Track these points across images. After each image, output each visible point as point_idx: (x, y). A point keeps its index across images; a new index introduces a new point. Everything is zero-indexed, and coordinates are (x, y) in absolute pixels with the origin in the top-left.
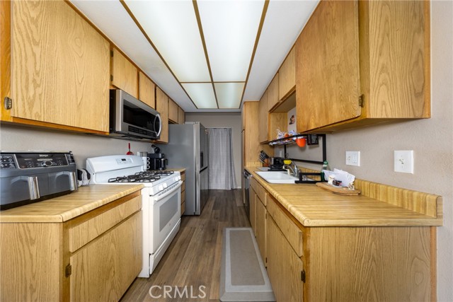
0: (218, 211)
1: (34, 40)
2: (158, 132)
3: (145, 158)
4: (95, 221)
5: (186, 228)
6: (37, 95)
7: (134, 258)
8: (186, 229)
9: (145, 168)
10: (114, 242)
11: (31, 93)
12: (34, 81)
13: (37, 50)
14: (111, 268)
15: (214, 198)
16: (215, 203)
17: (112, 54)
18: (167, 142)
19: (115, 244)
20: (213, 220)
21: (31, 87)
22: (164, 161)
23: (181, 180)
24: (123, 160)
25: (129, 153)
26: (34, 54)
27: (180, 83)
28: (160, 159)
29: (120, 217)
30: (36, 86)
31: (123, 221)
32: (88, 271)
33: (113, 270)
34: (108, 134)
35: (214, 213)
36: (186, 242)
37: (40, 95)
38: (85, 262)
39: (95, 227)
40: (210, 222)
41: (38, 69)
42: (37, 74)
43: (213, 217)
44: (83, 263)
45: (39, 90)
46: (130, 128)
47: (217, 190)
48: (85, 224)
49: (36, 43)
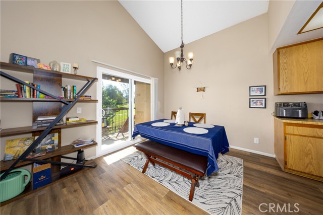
6: (287, 85)
12: (286, 80)
13: (286, 71)
26: (286, 73)
29: (318, 135)
30: (286, 82)
31: (320, 138)
33: (311, 156)
39: (297, 130)
48: (292, 127)
49: (286, 69)
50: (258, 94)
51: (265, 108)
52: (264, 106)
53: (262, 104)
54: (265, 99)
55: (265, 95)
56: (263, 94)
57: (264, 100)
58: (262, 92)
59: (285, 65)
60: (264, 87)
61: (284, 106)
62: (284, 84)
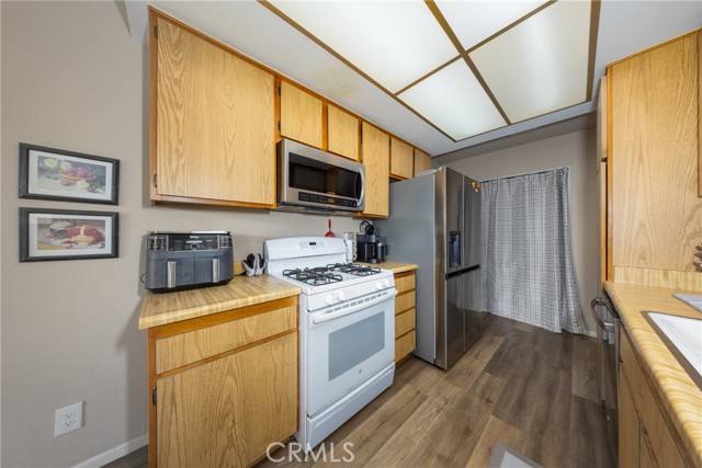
0: (499, 382)
1: (177, 103)
2: (359, 198)
3: (349, 242)
4: (196, 336)
5: (407, 387)
6: (180, 167)
7: (279, 411)
8: (406, 390)
9: (350, 257)
10: (234, 376)
11: (174, 166)
12: (177, 150)
13: (180, 114)
14: (227, 415)
15: (500, 341)
16: (498, 353)
17: (278, 91)
18: (387, 214)
19: (235, 379)
20: (476, 401)
21: (174, 158)
22: (382, 248)
23: (396, 287)
24: (311, 244)
25: (330, 234)
26: (177, 120)
27: (394, 96)
28: (376, 244)
29: (247, 337)
30: (180, 156)
31: (251, 345)
32: (183, 407)
33: (231, 417)
34: (274, 207)
35: (483, 381)
36: (395, 420)
37: (184, 166)
38: (178, 392)
39: (197, 345)
40: (465, 404)
41: (180, 136)
42: (180, 142)
43: (478, 390)
44: (173, 395)
45: (182, 160)
46: (301, 196)
47: (514, 322)
48: (178, 338)
49: (179, 107)
50: (80, 189)
51: (115, 254)
52: (108, 250)
53: (99, 239)
54: (116, 218)
55: (115, 201)
56: (107, 194)
57: (109, 221)
58: (103, 184)
59: (176, 89)
60: (109, 167)
61: (172, 246)
62: (170, 161)
